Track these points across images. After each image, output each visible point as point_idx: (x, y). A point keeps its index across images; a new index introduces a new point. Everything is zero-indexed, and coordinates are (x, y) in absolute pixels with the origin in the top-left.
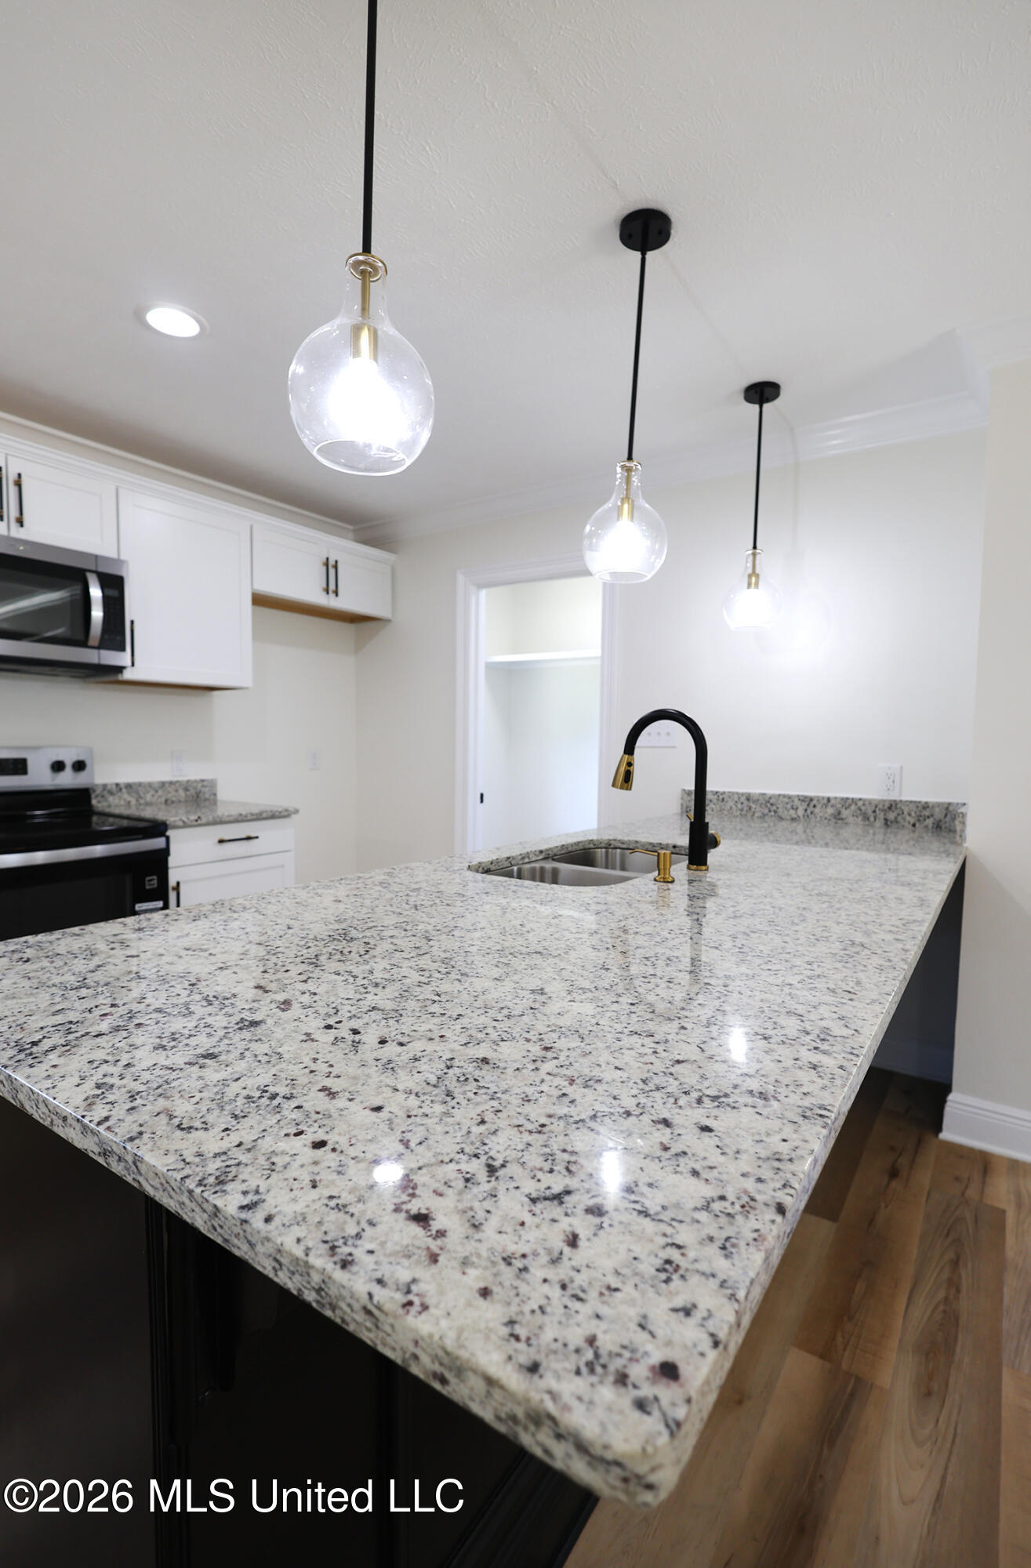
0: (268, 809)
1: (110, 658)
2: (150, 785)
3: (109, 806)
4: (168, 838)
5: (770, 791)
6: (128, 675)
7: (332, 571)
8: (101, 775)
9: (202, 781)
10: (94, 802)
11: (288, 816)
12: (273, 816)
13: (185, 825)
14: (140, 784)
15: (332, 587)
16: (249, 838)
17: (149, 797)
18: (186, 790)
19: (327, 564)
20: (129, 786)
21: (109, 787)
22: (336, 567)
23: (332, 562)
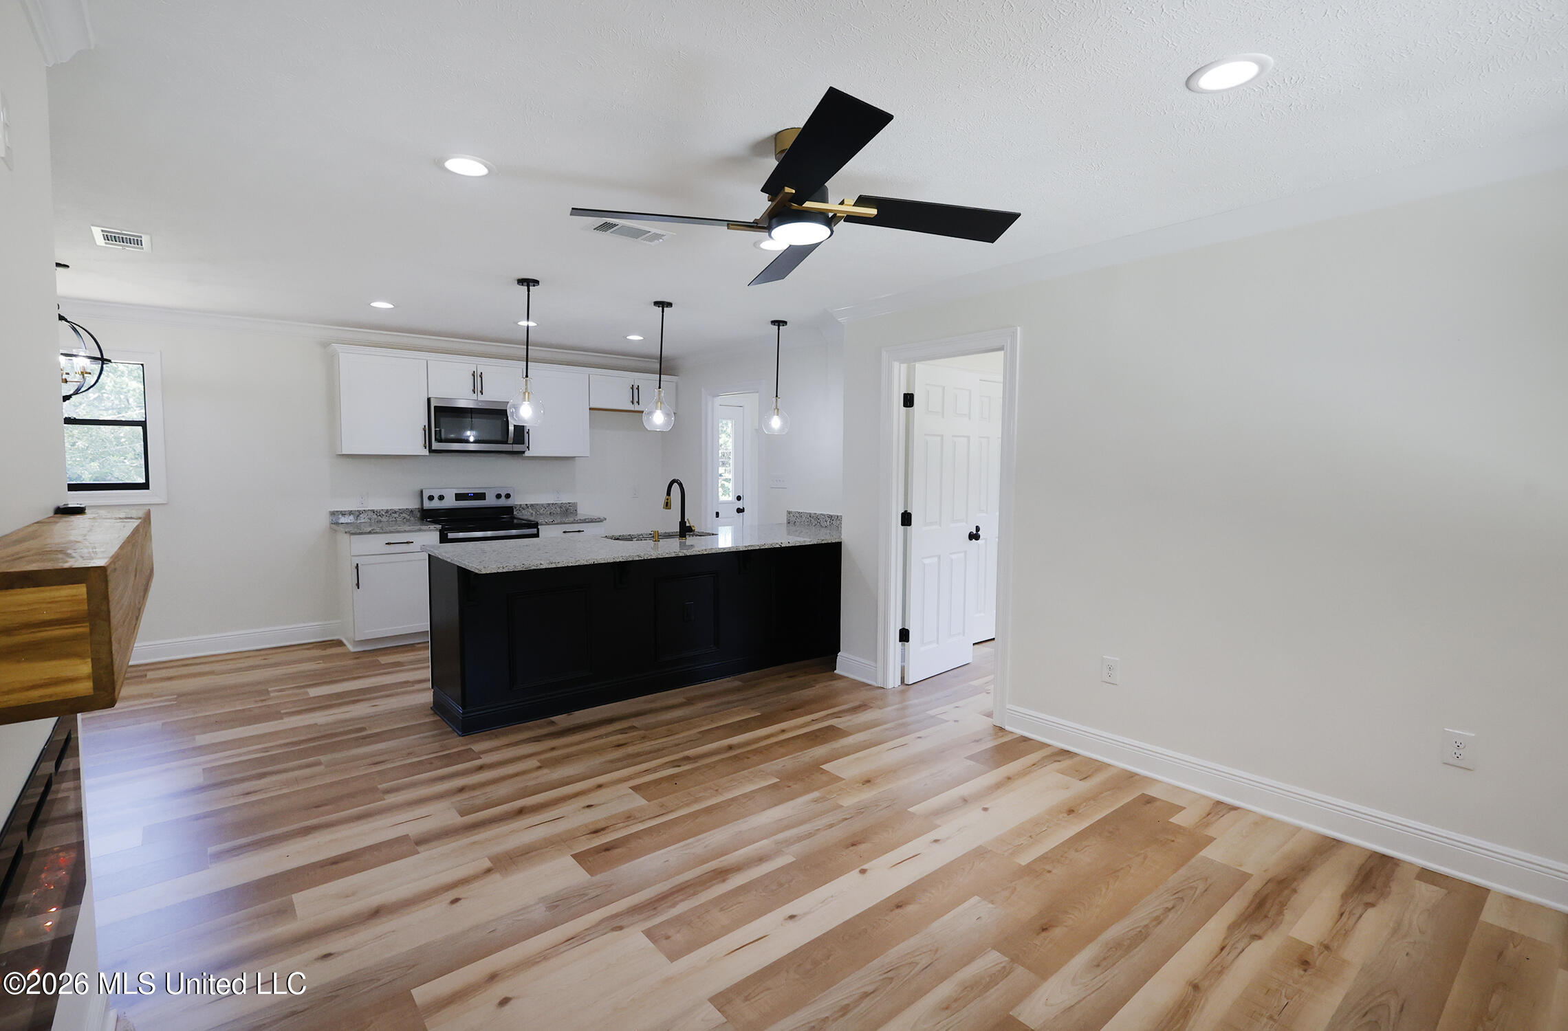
0: (590, 517)
1: (517, 448)
2: (542, 505)
3: (523, 515)
4: (538, 530)
5: (818, 512)
6: (527, 454)
7: (636, 391)
8: (516, 500)
9: (569, 503)
10: (515, 513)
11: (601, 521)
12: (592, 521)
13: (547, 524)
14: (537, 505)
15: (636, 399)
16: (579, 531)
17: (541, 511)
18: (561, 507)
19: (632, 388)
20: (532, 505)
21: (522, 506)
22: (638, 389)
23: (635, 387)
